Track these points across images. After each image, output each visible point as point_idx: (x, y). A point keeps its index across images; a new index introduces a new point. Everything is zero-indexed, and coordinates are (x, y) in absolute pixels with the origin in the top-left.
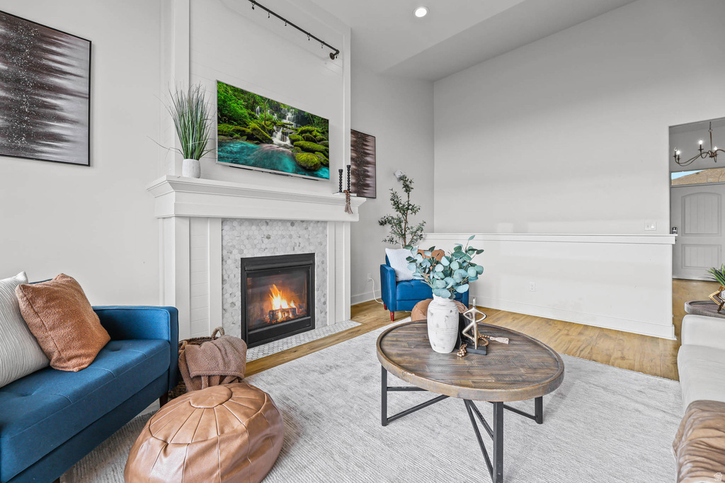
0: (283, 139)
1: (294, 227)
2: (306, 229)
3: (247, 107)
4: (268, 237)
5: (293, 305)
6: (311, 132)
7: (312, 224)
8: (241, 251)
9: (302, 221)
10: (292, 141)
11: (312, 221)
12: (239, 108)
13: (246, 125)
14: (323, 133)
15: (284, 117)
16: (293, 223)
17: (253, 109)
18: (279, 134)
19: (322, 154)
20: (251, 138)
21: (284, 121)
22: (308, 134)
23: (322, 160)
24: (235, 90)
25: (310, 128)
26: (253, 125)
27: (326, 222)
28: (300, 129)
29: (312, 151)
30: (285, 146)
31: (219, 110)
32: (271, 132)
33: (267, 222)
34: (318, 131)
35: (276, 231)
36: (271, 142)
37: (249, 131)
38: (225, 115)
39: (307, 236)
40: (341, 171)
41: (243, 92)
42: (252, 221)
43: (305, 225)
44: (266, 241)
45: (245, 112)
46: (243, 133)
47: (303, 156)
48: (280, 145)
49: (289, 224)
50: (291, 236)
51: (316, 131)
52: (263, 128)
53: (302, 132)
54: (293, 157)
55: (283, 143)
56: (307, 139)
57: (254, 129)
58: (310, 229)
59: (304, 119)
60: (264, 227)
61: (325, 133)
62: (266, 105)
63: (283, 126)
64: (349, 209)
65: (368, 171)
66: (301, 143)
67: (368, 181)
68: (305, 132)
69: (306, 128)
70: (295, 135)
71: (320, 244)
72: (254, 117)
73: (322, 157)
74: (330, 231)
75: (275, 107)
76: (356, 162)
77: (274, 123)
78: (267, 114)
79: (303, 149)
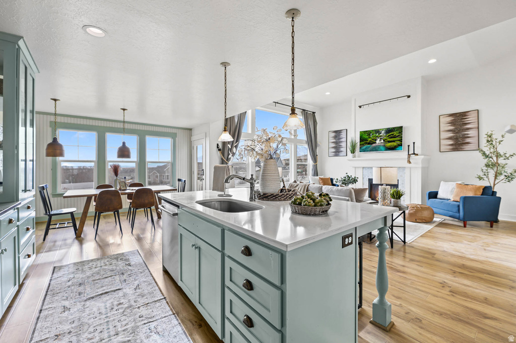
0: (380, 141)
3: (368, 135)
6: (393, 135)
8: (368, 176)
10: (384, 141)
11: (396, 167)
12: (366, 136)
13: (367, 140)
15: (381, 134)
17: (370, 135)
18: (379, 139)
20: (369, 144)
23: (399, 144)
24: (364, 132)
25: (392, 133)
26: (369, 140)
27: (405, 167)
28: (387, 135)
29: (394, 141)
30: (381, 143)
31: (360, 139)
32: (376, 140)
36: (376, 143)
37: (368, 142)
38: (362, 140)
40: (409, 146)
41: (366, 131)
42: (371, 168)
45: (367, 137)
46: (366, 143)
47: (389, 145)
48: (379, 143)
51: (396, 133)
52: (373, 139)
54: (384, 146)
56: (391, 138)
59: (389, 131)
61: (401, 132)
62: (374, 132)
63: (380, 136)
64: (409, 162)
65: (468, 134)
66: (388, 140)
67: (468, 140)
68: (390, 135)
69: (390, 134)
70: (385, 138)
71: (401, 176)
72: (370, 137)
73: (399, 142)
74: (407, 171)
75: (378, 131)
76: (454, 131)
77: (377, 137)
78: (375, 135)
79: (389, 142)
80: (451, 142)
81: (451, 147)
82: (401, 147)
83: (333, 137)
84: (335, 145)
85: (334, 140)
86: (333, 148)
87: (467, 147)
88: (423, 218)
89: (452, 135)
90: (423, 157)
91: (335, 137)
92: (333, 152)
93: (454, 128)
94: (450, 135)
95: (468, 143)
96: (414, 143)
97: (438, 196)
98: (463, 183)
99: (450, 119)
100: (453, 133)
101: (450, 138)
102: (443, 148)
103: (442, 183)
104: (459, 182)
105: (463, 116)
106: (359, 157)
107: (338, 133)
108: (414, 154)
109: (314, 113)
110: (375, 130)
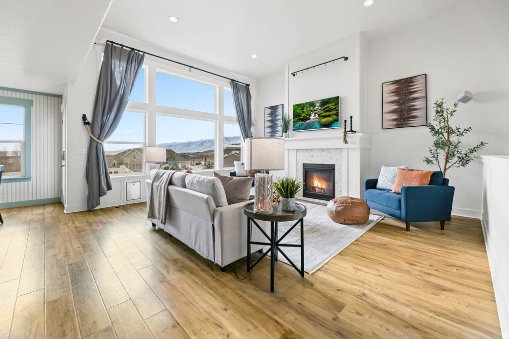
0: (315, 116)
1: (323, 152)
2: (330, 152)
3: (301, 110)
4: (312, 156)
5: (323, 187)
6: (328, 107)
7: (333, 150)
8: (303, 161)
9: (328, 149)
10: (319, 115)
11: (333, 149)
12: (299, 111)
13: (301, 116)
14: (336, 105)
15: (315, 107)
16: (323, 150)
17: (303, 109)
18: (313, 114)
19: (335, 116)
20: (302, 120)
21: (315, 108)
22: (327, 109)
23: (335, 119)
24: (298, 105)
25: (328, 105)
26: (303, 115)
27: (342, 149)
28: (322, 109)
29: (329, 116)
30: (316, 119)
31: (294, 115)
32: (310, 115)
33: (312, 150)
34: (332, 105)
35: (315, 154)
36: (310, 119)
37: (302, 118)
38: (296, 115)
39: (330, 156)
40: (345, 121)
41: (300, 105)
42: (306, 150)
43: (329, 150)
44: (311, 157)
45: (301, 112)
46: (300, 119)
47: (324, 120)
48: (313, 119)
49: (321, 151)
50: (322, 156)
51: (331, 106)
52: (307, 115)
53: (324, 109)
54: (319, 122)
55: (314, 118)
56: (327, 111)
57: (304, 116)
58: (332, 152)
59: (324, 102)
60: (310, 152)
61: (337, 104)
62: (308, 105)
63: (315, 110)
64: (346, 142)
65: (414, 106)
66: (323, 114)
67: (415, 113)
68: (325, 108)
69: (326, 106)
70: (320, 112)
71: (338, 160)
72: (304, 112)
73: (335, 117)
74: (344, 153)
75: (312, 104)
76: (399, 102)
77: (311, 111)
78: (309, 108)
79: (325, 117)
80: (395, 117)
81: (395, 123)
82: (337, 123)
83: (269, 114)
84: (270, 124)
85: (270, 118)
86: (269, 127)
87: (413, 122)
88: (354, 218)
89: (396, 107)
90: (361, 134)
91: (271, 114)
92: (269, 132)
93: (398, 98)
94: (394, 107)
95: (415, 117)
96: (351, 117)
97: (378, 186)
98: (407, 167)
99: (393, 87)
100: (397, 105)
101: (393, 112)
102: (386, 124)
103: (383, 169)
104: (402, 167)
105: (409, 83)
106: (293, 136)
107: (274, 109)
108: (351, 131)
109: (248, 85)
110: (309, 103)
